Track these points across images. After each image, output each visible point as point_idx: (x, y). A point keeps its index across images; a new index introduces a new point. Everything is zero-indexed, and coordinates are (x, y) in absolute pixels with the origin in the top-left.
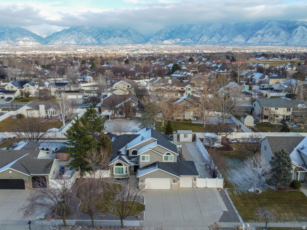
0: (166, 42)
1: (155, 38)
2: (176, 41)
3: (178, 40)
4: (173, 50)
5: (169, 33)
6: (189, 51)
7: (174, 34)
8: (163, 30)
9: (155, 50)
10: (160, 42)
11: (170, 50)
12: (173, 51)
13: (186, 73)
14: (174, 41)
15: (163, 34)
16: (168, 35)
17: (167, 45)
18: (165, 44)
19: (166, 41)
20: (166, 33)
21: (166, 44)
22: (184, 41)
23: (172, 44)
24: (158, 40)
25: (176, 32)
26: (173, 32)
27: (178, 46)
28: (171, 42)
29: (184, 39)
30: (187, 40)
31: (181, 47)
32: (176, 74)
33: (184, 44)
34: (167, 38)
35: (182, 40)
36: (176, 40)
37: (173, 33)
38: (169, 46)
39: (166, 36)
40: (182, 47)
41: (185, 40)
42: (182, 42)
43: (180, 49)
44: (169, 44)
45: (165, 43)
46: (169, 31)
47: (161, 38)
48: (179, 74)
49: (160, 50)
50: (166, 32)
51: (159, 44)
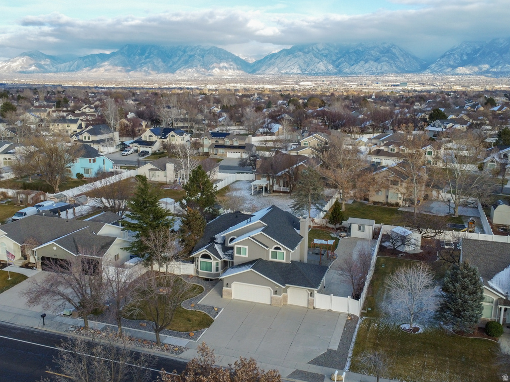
0: (461, 70)
1: (441, 62)
2: (480, 69)
3: (485, 67)
4: (472, 85)
5: (467, 54)
6: (504, 86)
7: (478, 55)
8: (456, 48)
9: (438, 84)
10: (449, 70)
11: (466, 84)
12: (472, 87)
13: (453, 126)
14: (476, 69)
15: (456, 55)
16: (465, 58)
17: (463, 75)
18: (457, 74)
19: (461, 68)
20: (462, 54)
21: (460, 74)
22: (497, 68)
23: (471, 75)
24: (445, 67)
25: (481, 51)
26: (476, 51)
27: (483, 77)
28: (471, 69)
29: (498, 64)
30: (503, 67)
31: (489, 79)
32: (434, 126)
33: (496, 74)
34: (463, 64)
35: (492, 67)
36: (480, 66)
37: (476, 54)
38: (466, 78)
39: (461, 60)
40: (492, 79)
41: (500, 67)
42: (493, 70)
43: (487, 83)
44: (466, 74)
45: (459, 72)
46: (469, 50)
47: (452, 63)
48: (439, 126)
49: (447, 84)
50: (462, 52)
51: (447, 74)
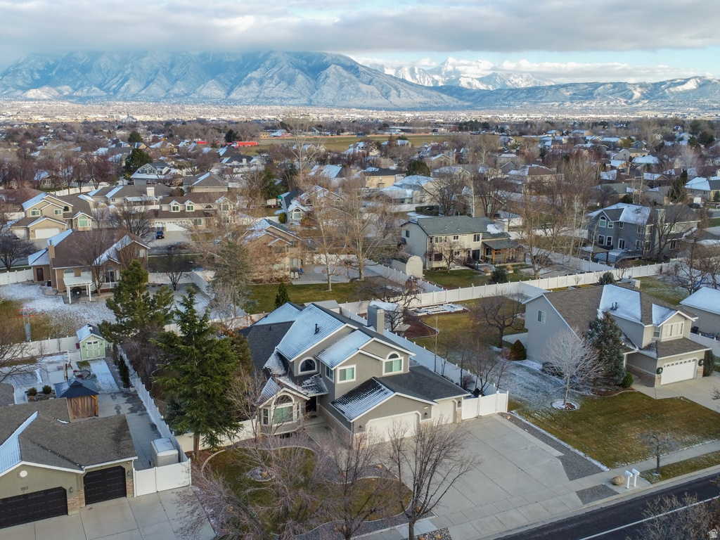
0: (32, 93)
1: (4, 82)
2: (61, 92)
3: (66, 90)
4: (56, 114)
5: (39, 71)
6: (99, 116)
7: (54, 73)
8: (23, 62)
9: (10, 113)
10: (19, 93)
11: (48, 113)
12: (58, 117)
13: (170, 170)
14: (54, 92)
15: (24, 72)
16: (37, 76)
17: (39, 100)
18: (31, 100)
19: (34, 91)
20: (32, 72)
21: (35, 100)
22: (82, 91)
23: (50, 100)
24: (12, 89)
25: (57, 68)
26: (50, 68)
27: (67, 104)
28: (48, 93)
29: (82, 86)
30: (89, 90)
31: (76, 106)
32: (143, 172)
33: (82, 100)
34: (37, 85)
35: (75, 90)
36: (59, 88)
37: (52, 72)
38: (45, 104)
39: (32, 78)
40: (80, 106)
41: (85, 90)
42: (78, 94)
43: (76, 112)
44: (44, 100)
45: (33, 97)
46: (40, 66)
47: (20, 83)
48: (150, 172)
49: (22, 113)
50: (31, 68)
51: (16, 98)
